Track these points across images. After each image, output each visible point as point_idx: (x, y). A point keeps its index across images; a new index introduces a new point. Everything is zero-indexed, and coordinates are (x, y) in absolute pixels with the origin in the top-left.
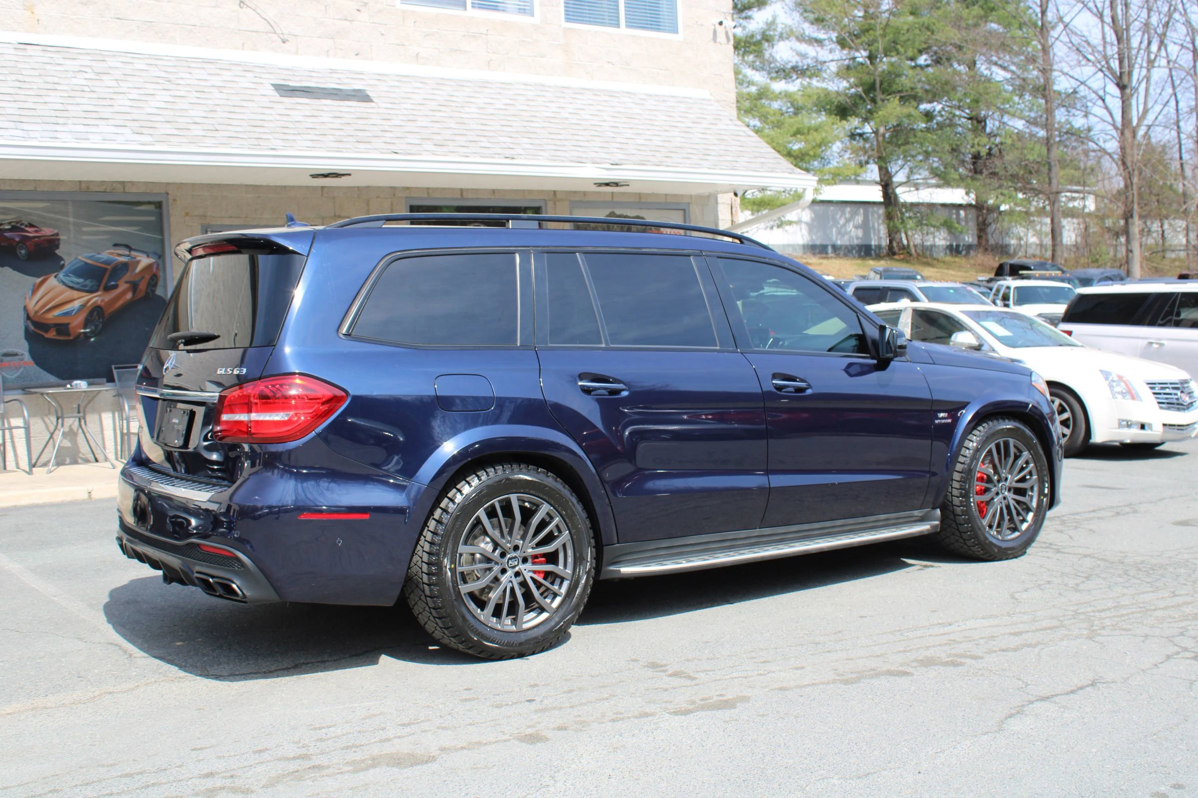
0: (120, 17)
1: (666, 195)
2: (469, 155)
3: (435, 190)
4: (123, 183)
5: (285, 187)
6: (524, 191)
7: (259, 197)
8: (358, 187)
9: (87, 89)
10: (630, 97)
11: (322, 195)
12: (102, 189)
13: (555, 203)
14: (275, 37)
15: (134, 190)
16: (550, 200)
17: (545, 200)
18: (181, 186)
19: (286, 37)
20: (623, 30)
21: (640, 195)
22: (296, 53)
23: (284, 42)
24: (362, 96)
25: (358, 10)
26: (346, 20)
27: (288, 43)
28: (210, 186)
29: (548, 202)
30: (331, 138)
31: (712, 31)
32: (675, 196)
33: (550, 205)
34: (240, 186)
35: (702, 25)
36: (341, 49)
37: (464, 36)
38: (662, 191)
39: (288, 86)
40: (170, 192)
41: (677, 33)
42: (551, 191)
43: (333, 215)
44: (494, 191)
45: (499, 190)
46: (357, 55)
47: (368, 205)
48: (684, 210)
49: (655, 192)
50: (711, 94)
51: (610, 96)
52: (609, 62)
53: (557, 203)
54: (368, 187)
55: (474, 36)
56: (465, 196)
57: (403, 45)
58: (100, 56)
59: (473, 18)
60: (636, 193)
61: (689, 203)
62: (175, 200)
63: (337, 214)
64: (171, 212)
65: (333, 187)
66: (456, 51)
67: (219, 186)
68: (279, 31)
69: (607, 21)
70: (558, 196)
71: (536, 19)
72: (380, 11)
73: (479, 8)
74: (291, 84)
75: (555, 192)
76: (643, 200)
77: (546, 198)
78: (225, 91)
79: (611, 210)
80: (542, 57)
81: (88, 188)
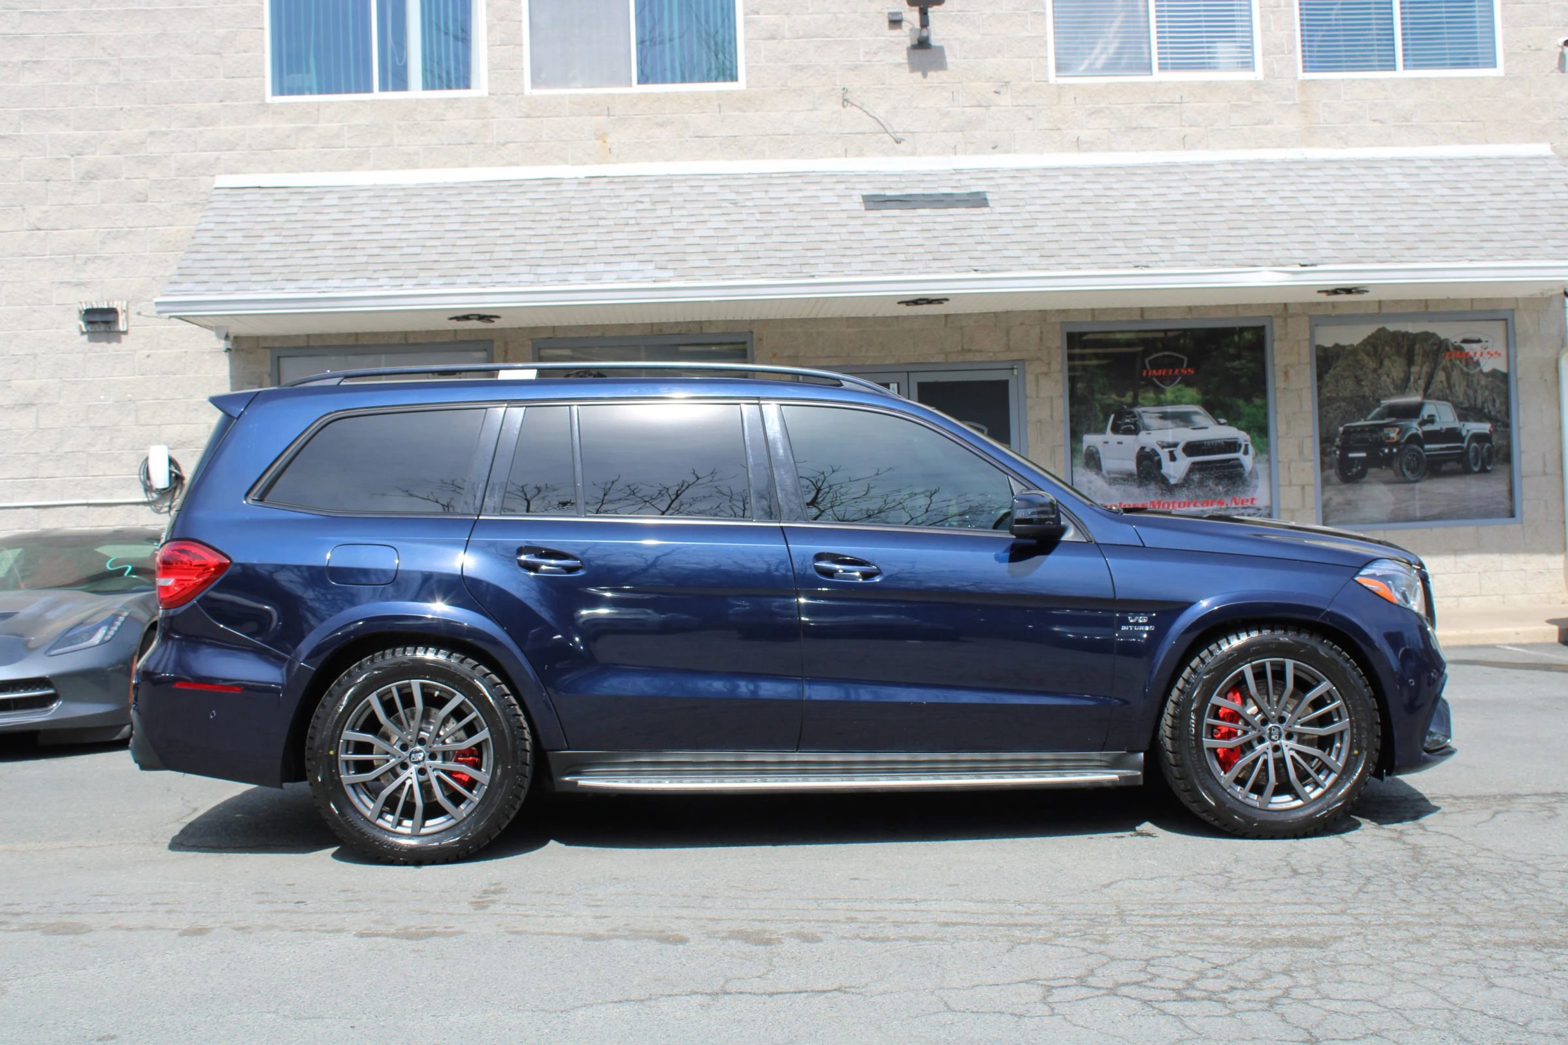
0: (700, 134)
1: (1472, 300)
2: (1081, 266)
3: (1104, 311)
4: (700, 323)
5: (897, 317)
6: (1236, 306)
7: (863, 332)
8: (995, 313)
9: (633, 221)
10: (1400, 167)
11: (946, 325)
12: (676, 331)
13: (1285, 320)
14: (886, 137)
15: (712, 330)
16: (1277, 316)
17: (1270, 316)
18: (767, 323)
19: (899, 136)
20: (1401, 73)
21: (1426, 302)
22: (913, 154)
23: (897, 142)
24: (978, 200)
25: (996, 92)
26: (980, 106)
27: (903, 143)
28: (804, 322)
29: (1275, 320)
30: (902, 257)
31: (1558, 55)
32: (1489, 300)
33: (1278, 322)
34: (840, 319)
35: (1539, 50)
36: (972, 143)
37: (1147, 108)
38: (1467, 294)
39: (884, 196)
40: (755, 331)
41: (1495, 66)
42: (1280, 304)
43: (960, 349)
44: (1190, 309)
45: (1197, 307)
46: (994, 148)
47: (1008, 334)
48: (1506, 320)
49: (1452, 297)
50: (1554, 149)
51: (1365, 168)
52: (1374, 121)
53: (1289, 320)
54: (1007, 312)
55: (1162, 107)
56: (1146, 316)
57: (1059, 129)
58: (666, 182)
59: (1160, 83)
60: (1420, 301)
61: (1513, 310)
62: (760, 340)
63: (966, 347)
64: (756, 353)
65: (960, 314)
66: (1135, 129)
67: (815, 320)
68: (890, 130)
69: (1377, 63)
70: (1291, 311)
71: (1258, 74)
72: (1026, 90)
73: (1172, 69)
74: (889, 193)
75: (1285, 305)
76: (1431, 309)
77: (1271, 314)
78: (796, 209)
79: (1380, 326)
80: (1267, 124)
81: (661, 330)
